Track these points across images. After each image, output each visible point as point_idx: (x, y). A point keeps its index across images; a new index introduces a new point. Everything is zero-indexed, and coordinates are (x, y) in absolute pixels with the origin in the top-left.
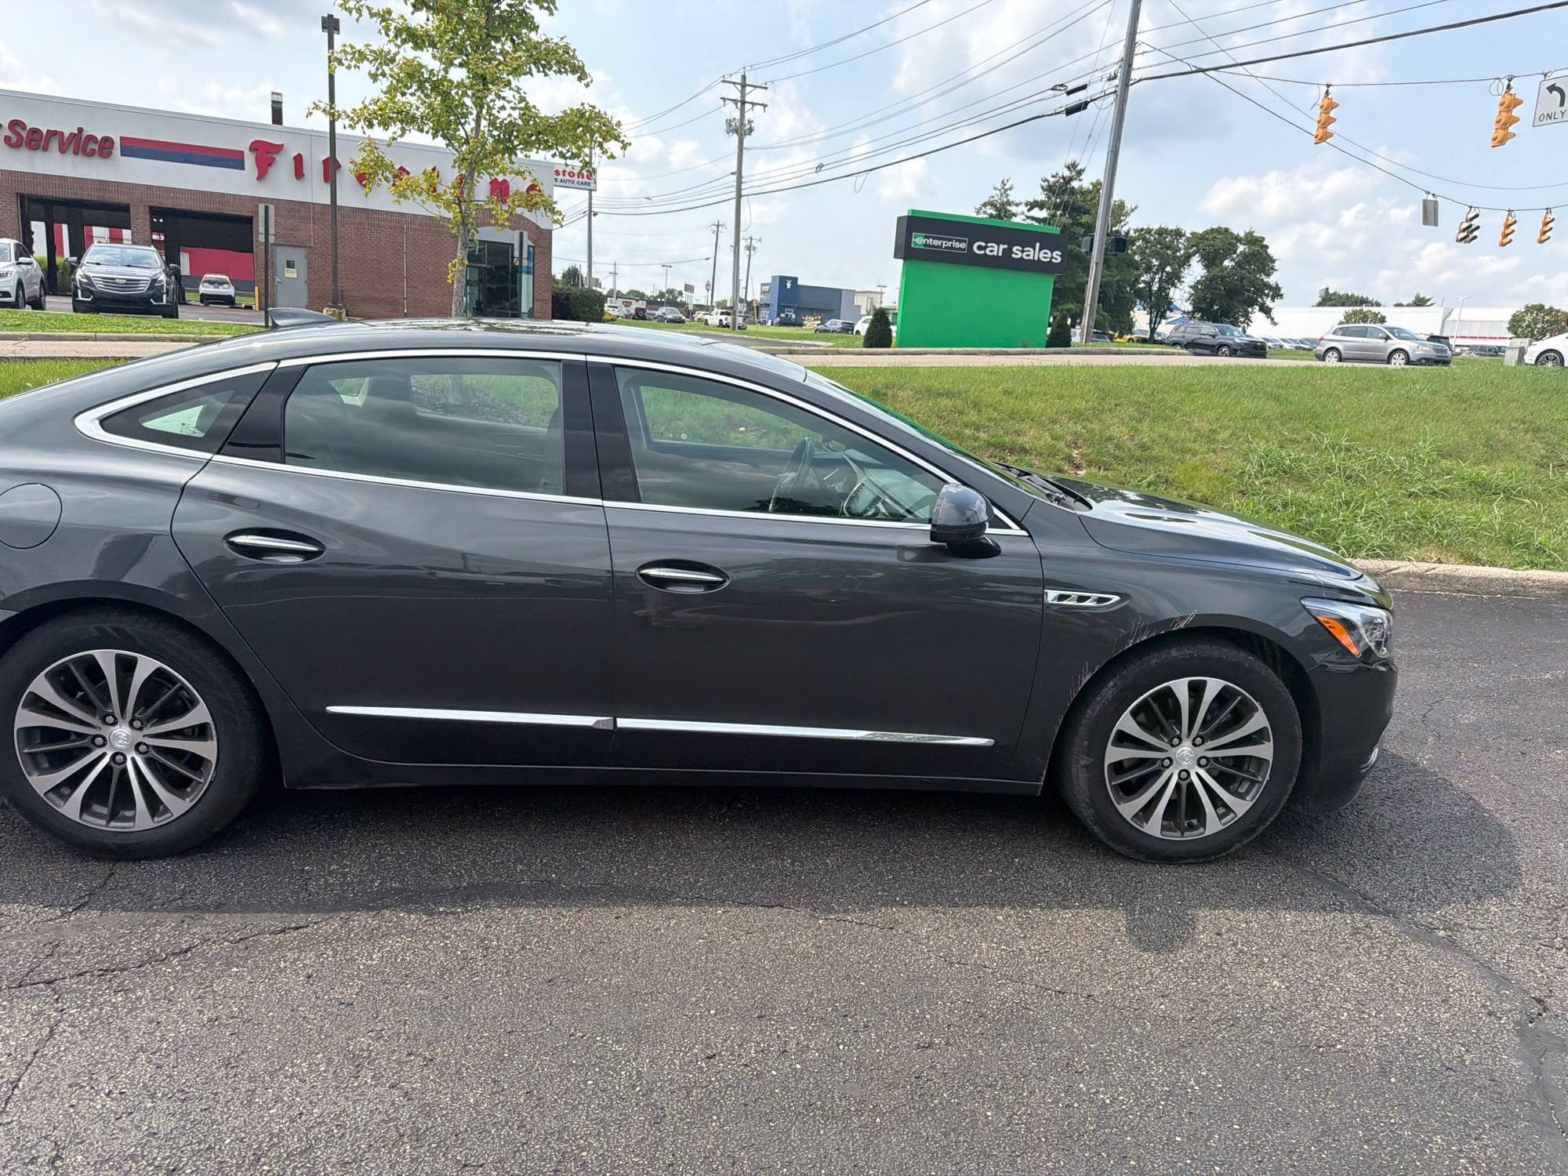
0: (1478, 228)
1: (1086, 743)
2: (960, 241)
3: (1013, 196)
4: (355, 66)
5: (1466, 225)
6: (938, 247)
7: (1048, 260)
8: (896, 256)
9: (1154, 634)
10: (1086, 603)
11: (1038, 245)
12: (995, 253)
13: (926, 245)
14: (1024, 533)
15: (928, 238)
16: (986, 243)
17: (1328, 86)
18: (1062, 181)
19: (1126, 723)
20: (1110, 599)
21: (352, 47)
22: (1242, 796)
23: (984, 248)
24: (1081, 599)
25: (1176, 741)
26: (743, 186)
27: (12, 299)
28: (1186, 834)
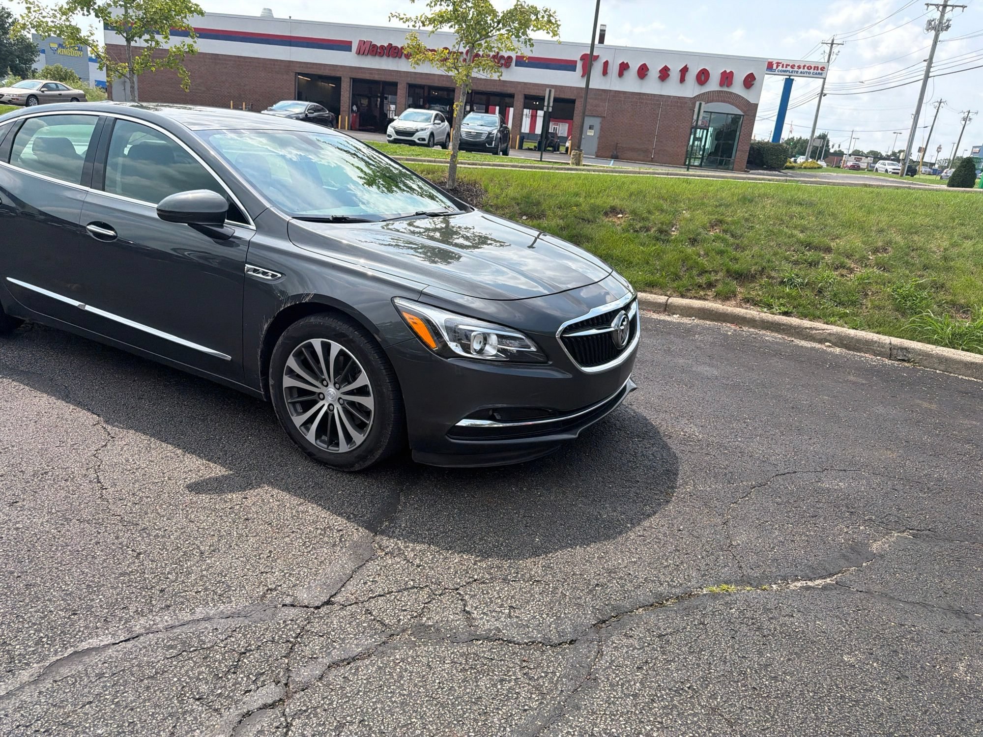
9: (293, 303)
10: (265, 276)
14: (254, 228)
19: (292, 362)
20: (276, 276)
24: (264, 273)
25: (325, 383)
26: (932, 70)
27: (426, 142)
28: (330, 448)
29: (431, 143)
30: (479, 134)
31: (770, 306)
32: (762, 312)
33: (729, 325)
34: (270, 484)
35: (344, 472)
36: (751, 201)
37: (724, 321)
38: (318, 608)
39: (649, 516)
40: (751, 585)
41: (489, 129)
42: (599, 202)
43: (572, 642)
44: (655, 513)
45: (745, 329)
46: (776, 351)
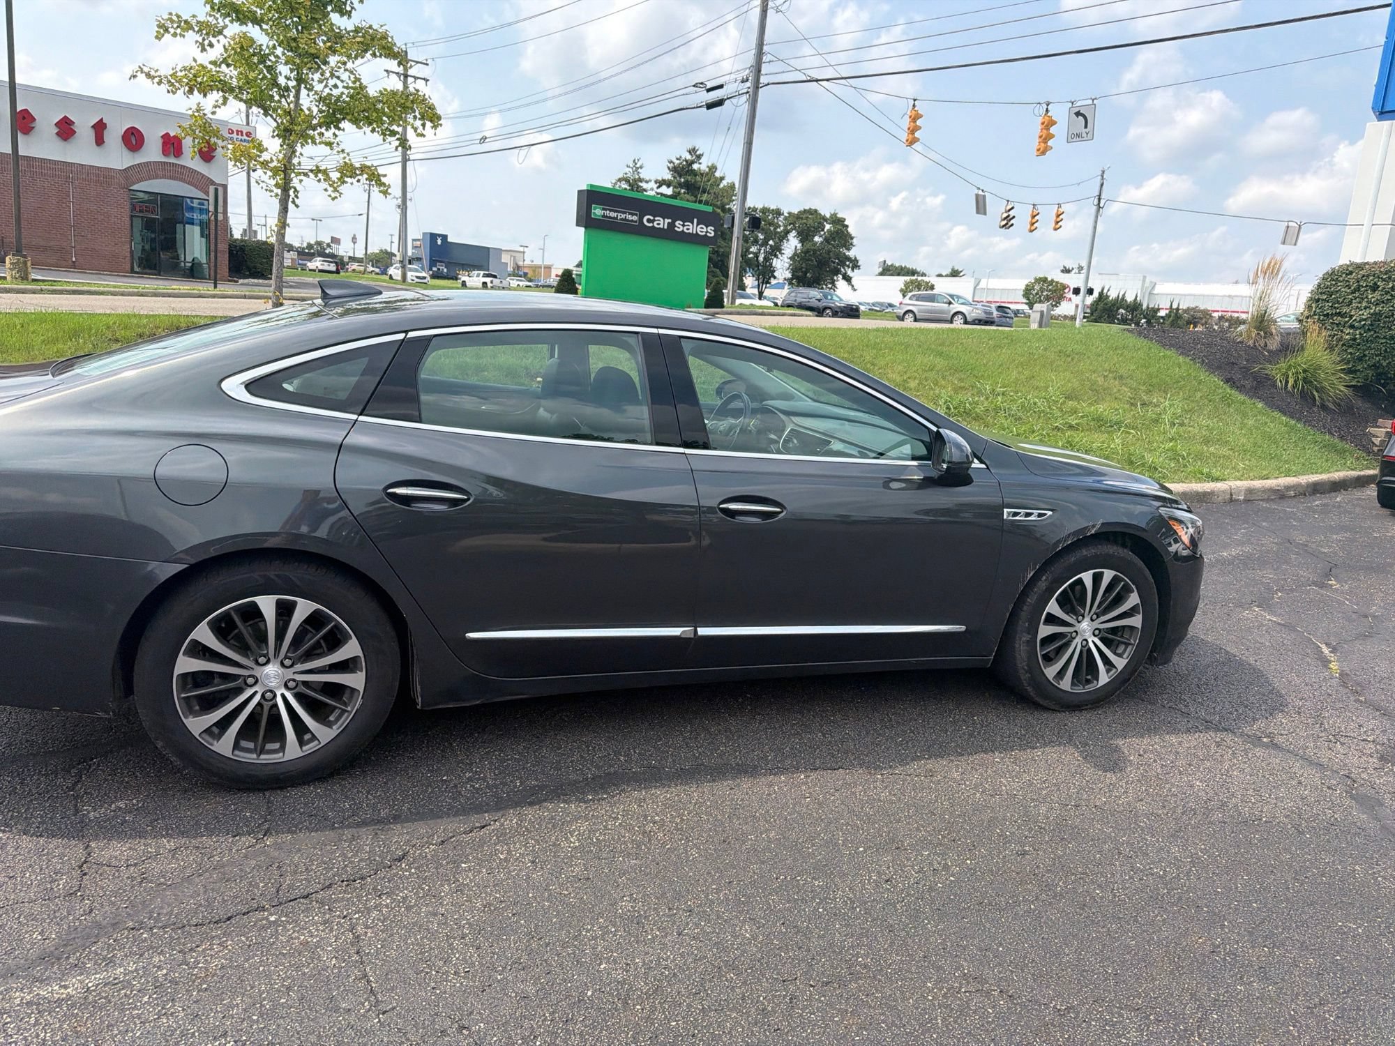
0: (1014, 217)
1: (1027, 624)
2: (633, 214)
3: (644, 174)
4: (181, 35)
5: (1005, 215)
6: (614, 218)
7: (704, 234)
8: (578, 224)
9: (1075, 539)
10: (1029, 518)
11: (695, 220)
12: (661, 226)
13: (603, 216)
14: (983, 466)
15: (606, 210)
16: (654, 217)
17: (915, 100)
18: (684, 163)
19: (1053, 607)
20: (1046, 514)
21: (178, 16)
22: (1120, 655)
23: (652, 221)
24: (1028, 515)
25: (1080, 618)
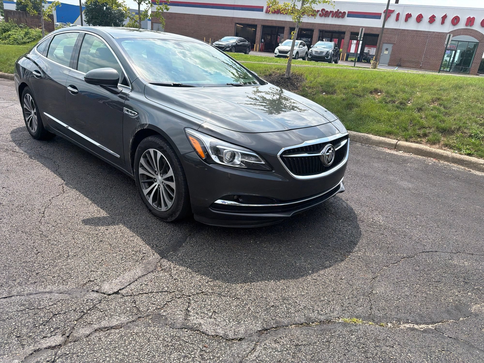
9: (141, 129)
14: (131, 88)
19: (142, 161)
20: (135, 114)
24: (130, 112)
25: (157, 173)
27: (294, 57)
28: (158, 208)
29: (296, 57)
30: (322, 52)
31: (460, 150)
32: (454, 152)
33: (432, 159)
34: (124, 224)
35: (164, 222)
36: (460, 88)
37: (429, 157)
38: (110, 295)
39: (326, 268)
40: (374, 321)
41: (327, 50)
42: (368, 86)
43: (241, 339)
44: (330, 266)
45: (441, 162)
46: (456, 176)
